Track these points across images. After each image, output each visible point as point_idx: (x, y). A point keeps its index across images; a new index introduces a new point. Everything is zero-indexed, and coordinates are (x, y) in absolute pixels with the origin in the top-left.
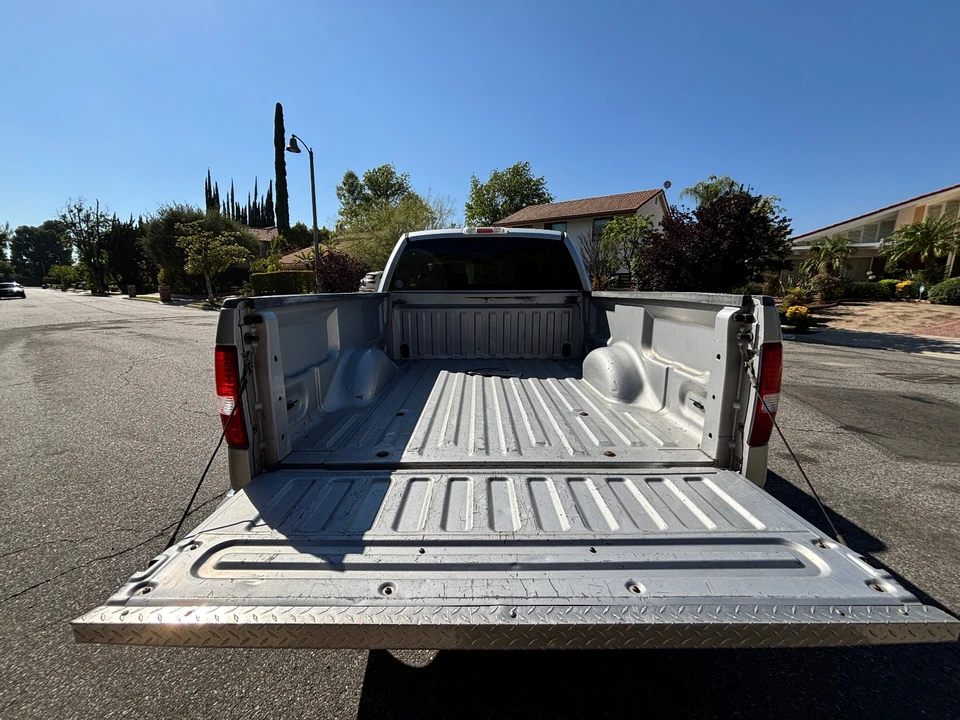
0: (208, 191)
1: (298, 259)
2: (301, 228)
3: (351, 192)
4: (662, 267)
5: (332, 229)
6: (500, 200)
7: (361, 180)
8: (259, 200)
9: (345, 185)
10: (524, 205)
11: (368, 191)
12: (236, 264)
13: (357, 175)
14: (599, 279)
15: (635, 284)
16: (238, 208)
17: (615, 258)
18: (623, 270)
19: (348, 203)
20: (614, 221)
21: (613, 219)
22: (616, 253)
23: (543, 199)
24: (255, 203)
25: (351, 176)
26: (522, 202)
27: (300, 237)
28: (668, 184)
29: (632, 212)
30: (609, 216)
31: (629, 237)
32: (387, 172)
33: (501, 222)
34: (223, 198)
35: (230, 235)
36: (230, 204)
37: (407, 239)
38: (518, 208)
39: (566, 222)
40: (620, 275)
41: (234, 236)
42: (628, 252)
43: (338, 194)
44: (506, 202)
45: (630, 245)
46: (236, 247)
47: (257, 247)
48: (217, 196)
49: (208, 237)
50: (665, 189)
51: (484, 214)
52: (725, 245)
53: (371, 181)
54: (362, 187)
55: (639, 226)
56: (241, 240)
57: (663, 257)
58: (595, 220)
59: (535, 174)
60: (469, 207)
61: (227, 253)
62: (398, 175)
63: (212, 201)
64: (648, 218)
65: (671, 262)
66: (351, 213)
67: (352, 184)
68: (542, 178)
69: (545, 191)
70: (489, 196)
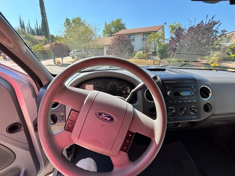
0: (21, 23)
2: (53, 36)
3: (68, 25)
5: (63, 37)
6: (113, 29)
7: (71, 22)
8: (39, 27)
9: (66, 22)
10: (120, 30)
11: (73, 25)
13: (69, 19)
14: (147, 53)
15: (158, 55)
16: (32, 29)
18: (153, 50)
19: (67, 28)
21: (151, 33)
24: (37, 28)
25: (67, 20)
28: (165, 23)
29: (156, 31)
30: (148, 33)
32: (79, 19)
33: (114, 34)
34: (26, 26)
36: (29, 28)
39: (135, 35)
40: (153, 52)
43: (64, 25)
44: (114, 30)
48: (24, 24)
50: (164, 25)
51: (108, 33)
53: (74, 22)
54: (71, 24)
58: (144, 34)
59: (123, 22)
60: (104, 31)
62: (82, 20)
63: (23, 26)
66: (68, 32)
67: (68, 22)
68: (125, 23)
69: (126, 27)
70: (110, 28)
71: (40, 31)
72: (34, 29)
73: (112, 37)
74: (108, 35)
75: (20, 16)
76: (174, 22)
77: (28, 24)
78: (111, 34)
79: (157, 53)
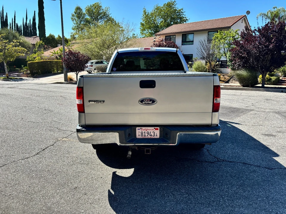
1: (52, 54)
2: (52, 37)
3: (79, 17)
4: (241, 58)
6: (159, 21)
7: (84, 11)
8: (28, 22)
9: (76, 14)
10: (172, 23)
11: (88, 17)
12: (20, 56)
13: (81, 8)
14: (210, 63)
15: (229, 66)
16: (17, 26)
17: (219, 52)
18: (223, 59)
19: (77, 23)
20: (218, 33)
21: (218, 32)
22: (220, 50)
23: (182, 20)
24: (26, 23)
25: (78, 9)
26: (171, 22)
27: (51, 42)
28: (248, 12)
29: (229, 28)
30: (216, 30)
31: (226, 42)
32: (98, 7)
35: (17, 42)
36: (13, 24)
37: (118, 52)
38: (168, 25)
39: (193, 33)
40: (221, 61)
41: (19, 42)
42: (226, 49)
43: (72, 19)
44: (162, 22)
45: (226, 46)
46: (20, 48)
47: (29, 48)
48: (7, 20)
49: (6, 43)
50: (247, 15)
51: (150, 28)
52: (271, 46)
53: (89, 11)
54: (84, 14)
55: (231, 35)
56: (22, 45)
57: (241, 53)
58: (208, 32)
60: (142, 25)
61: (15, 51)
62: (104, 8)
63: (4, 23)
64: (236, 31)
65: (245, 55)
66: (78, 28)
67: (79, 13)
68: (182, 9)
69: (183, 16)
70: (153, 19)
71: (30, 28)
72: (21, 26)
73: (155, 38)
74: (150, 31)
75: (3, 8)
76: (274, 7)
77: (12, 19)
78: (156, 29)
79: (228, 63)
